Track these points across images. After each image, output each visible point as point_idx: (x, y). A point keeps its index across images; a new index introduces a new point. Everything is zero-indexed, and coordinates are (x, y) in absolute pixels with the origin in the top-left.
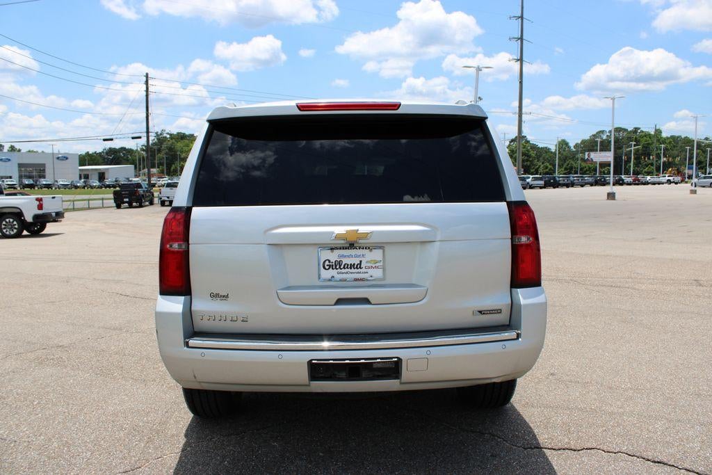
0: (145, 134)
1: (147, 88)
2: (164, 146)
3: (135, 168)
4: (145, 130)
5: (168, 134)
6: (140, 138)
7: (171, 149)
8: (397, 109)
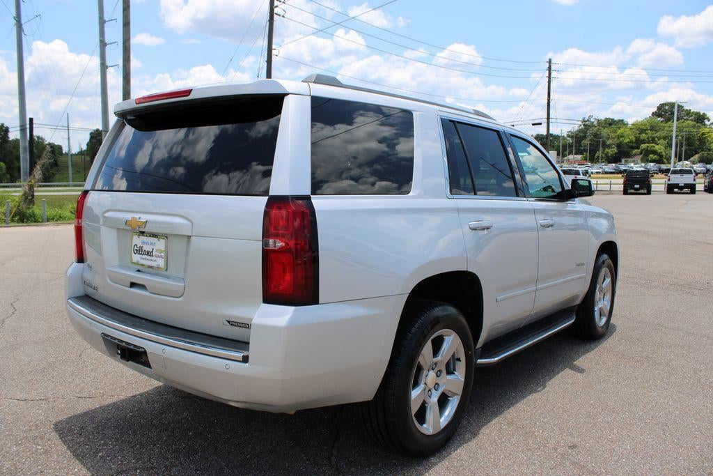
0: (546, 120)
1: (550, 74)
2: (589, 133)
3: (558, 154)
4: (546, 116)
5: (596, 119)
6: (540, 124)
7: (596, 135)
8: (187, 96)
